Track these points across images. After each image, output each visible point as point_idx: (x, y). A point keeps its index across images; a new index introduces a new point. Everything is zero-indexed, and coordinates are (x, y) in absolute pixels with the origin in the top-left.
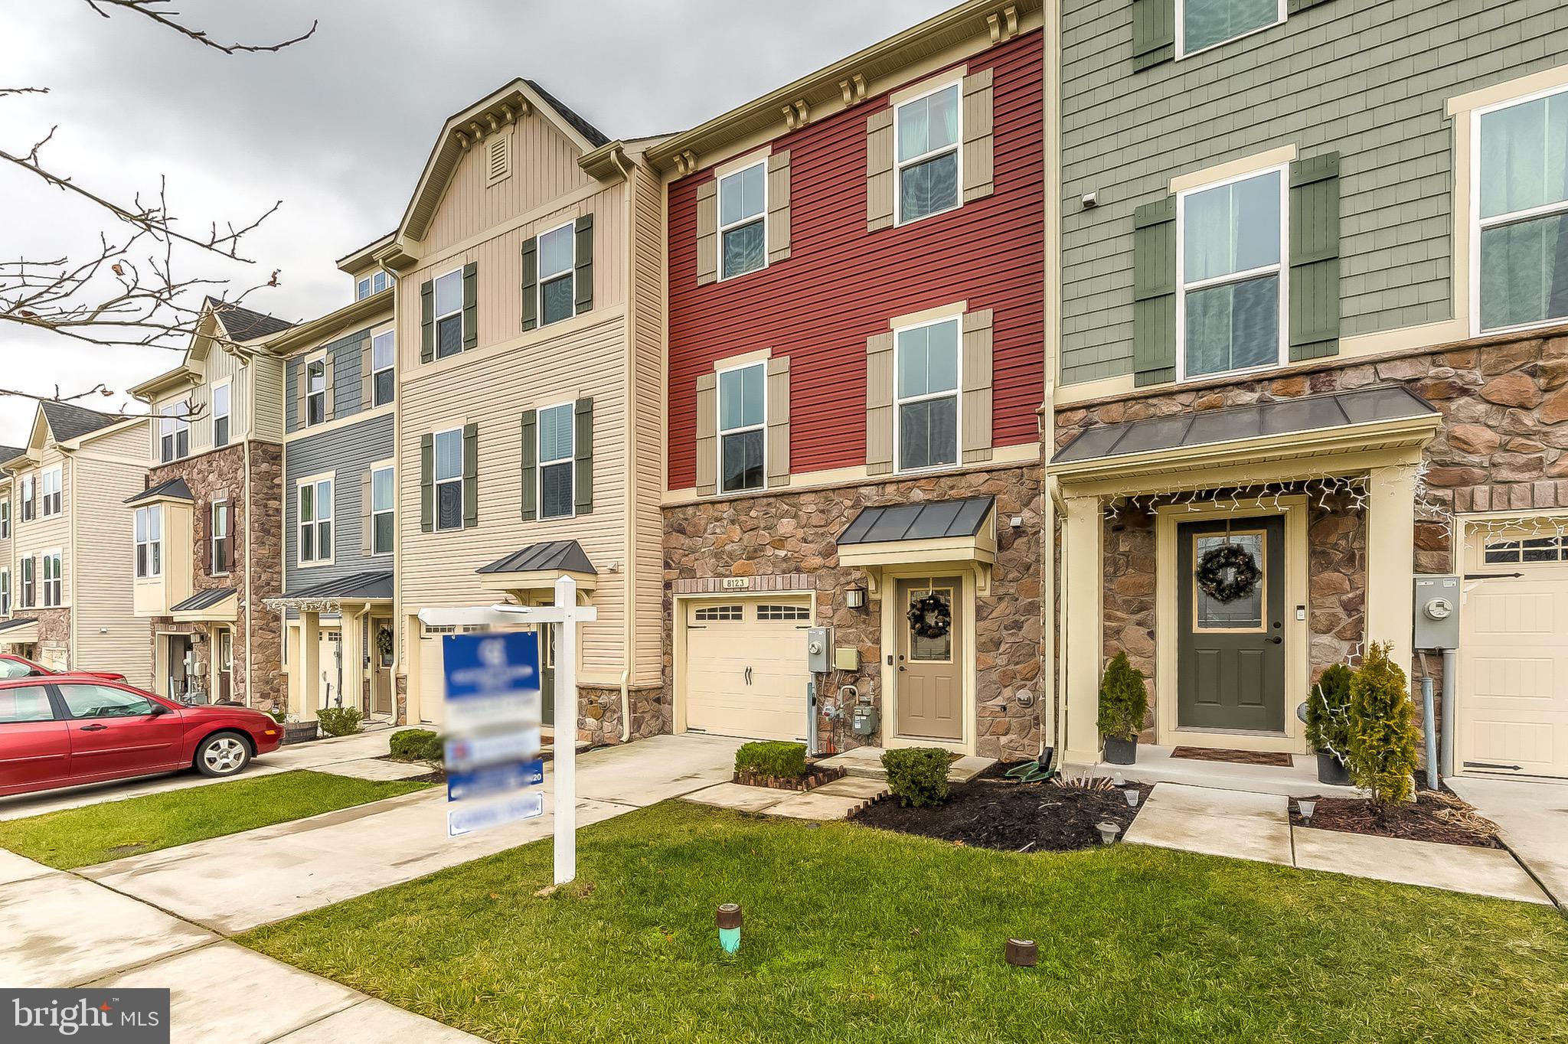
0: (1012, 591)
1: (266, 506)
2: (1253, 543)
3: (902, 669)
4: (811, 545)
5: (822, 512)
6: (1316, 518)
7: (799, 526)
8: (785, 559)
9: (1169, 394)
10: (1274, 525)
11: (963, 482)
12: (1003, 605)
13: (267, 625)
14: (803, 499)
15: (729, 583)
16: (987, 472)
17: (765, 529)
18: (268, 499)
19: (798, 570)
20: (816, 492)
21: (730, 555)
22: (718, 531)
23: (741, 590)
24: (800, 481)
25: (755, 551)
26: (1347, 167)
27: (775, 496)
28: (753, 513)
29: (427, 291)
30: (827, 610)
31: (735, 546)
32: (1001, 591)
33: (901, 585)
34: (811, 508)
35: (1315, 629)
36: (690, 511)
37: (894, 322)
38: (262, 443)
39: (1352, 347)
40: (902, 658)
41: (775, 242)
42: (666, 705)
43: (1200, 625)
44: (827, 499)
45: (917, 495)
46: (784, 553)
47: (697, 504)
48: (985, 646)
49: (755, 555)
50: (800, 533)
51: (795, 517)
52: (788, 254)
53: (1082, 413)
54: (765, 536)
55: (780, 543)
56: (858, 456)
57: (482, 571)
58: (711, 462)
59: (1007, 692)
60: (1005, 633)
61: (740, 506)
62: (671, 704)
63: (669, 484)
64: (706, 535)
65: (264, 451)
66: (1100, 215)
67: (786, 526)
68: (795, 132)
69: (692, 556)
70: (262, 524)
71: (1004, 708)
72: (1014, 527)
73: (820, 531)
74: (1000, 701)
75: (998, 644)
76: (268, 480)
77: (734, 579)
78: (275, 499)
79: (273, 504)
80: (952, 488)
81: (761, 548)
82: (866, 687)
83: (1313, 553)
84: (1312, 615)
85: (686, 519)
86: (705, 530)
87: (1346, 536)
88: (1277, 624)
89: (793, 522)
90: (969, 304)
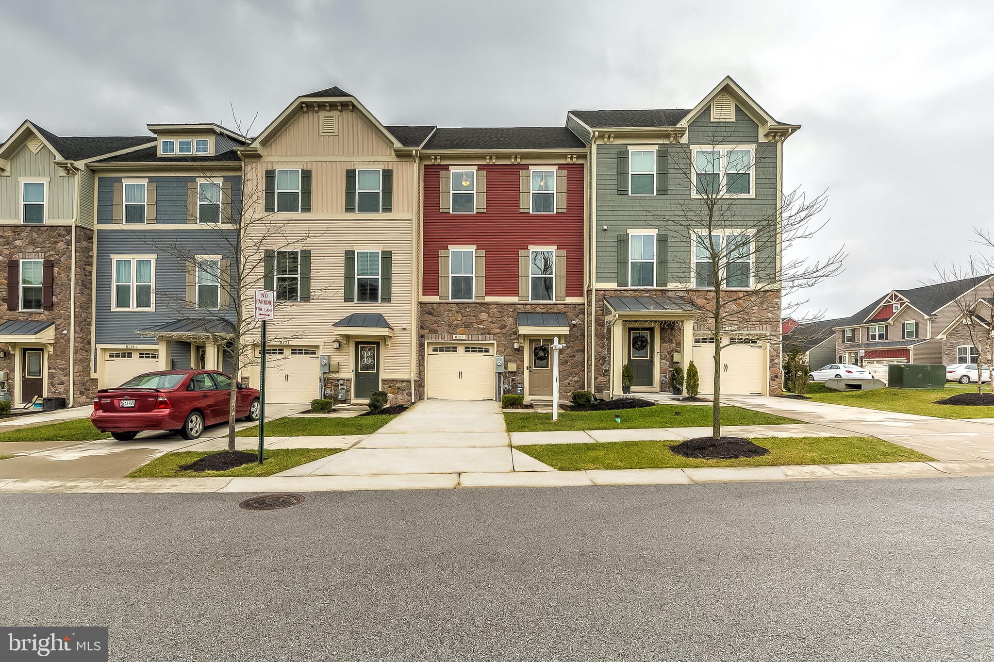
0: (572, 345)
1: (84, 270)
2: (647, 334)
3: (530, 371)
4: (495, 325)
5: (500, 312)
6: (662, 330)
7: (489, 316)
8: (483, 329)
9: (627, 291)
10: (652, 330)
11: (556, 307)
12: (569, 349)
13: (84, 347)
14: (491, 306)
15: (456, 337)
16: (564, 305)
17: (473, 316)
18: (86, 265)
19: (489, 334)
20: (497, 304)
21: (456, 325)
22: (450, 315)
23: (461, 340)
24: (489, 299)
25: (469, 325)
26: (669, 239)
27: (479, 304)
28: (468, 310)
29: (270, 175)
30: (502, 349)
31: (459, 322)
32: (569, 345)
33: (531, 341)
34: (495, 310)
35: (661, 358)
36: (435, 306)
37: (530, 247)
38: (84, 228)
39: (671, 286)
40: (530, 367)
41: (479, 204)
42: (421, 388)
43: (633, 357)
44: (501, 307)
45: (539, 310)
46: (482, 327)
47: (439, 303)
48: (562, 363)
49: (468, 326)
50: (490, 319)
51: (488, 313)
52: (485, 211)
53: (602, 292)
54: (473, 320)
55: (481, 322)
56: (516, 293)
57: (335, 325)
58: (447, 287)
59: (570, 378)
60: (569, 359)
61: (461, 306)
62: (424, 387)
63: (423, 293)
64: (443, 316)
65: (85, 234)
66: (607, 233)
67: (484, 316)
68: (488, 165)
69: (436, 325)
70: (83, 281)
71: (569, 384)
72: (573, 324)
73: (499, 319)
74: (567, 381)
75: (567, 363)
76: (86, 253)
77: (459, 335)
78: (89, 265)
79: (88, 268)
80: (551, 309)
81: (472, 324)
82: (517, 378)
83: (661, 338)
84: (661, 355)
85: (433, 309)
86: (443, 314)
87: (668, 334)
88: (652, 357)
89: (487, 315)
90: (557, 247)
